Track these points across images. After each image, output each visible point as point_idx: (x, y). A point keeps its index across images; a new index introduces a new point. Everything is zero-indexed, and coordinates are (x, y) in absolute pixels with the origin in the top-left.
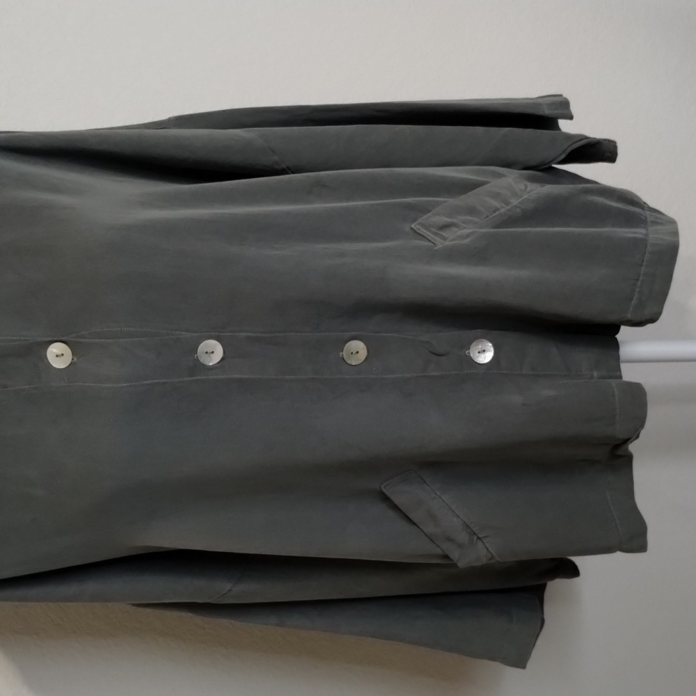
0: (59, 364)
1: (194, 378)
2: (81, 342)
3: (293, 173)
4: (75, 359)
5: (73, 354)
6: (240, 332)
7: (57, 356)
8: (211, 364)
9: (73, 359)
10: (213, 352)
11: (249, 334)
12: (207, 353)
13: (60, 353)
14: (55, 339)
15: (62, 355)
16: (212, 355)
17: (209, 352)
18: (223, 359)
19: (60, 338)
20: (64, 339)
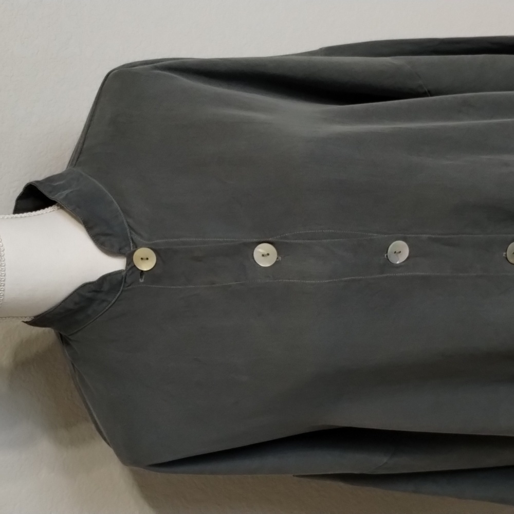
0: (264, 263)
1: (384, 275)
2: (287, 243)
3: (432, 95)
4: (280, 258)
5: (279, 253)
6: (422, 234)
7: (263, 255)
8: (398, 263)
9: (277, 258)
10: (400, 252)
11: (430, 236)
12: (395, 252)
13: (266, 253)
14: (262, 240)
15: (268, 254)
16: (399, 254)
17: (397, 252)
18: (408, 258)
19: (267, 240)
20: (270, 239)
